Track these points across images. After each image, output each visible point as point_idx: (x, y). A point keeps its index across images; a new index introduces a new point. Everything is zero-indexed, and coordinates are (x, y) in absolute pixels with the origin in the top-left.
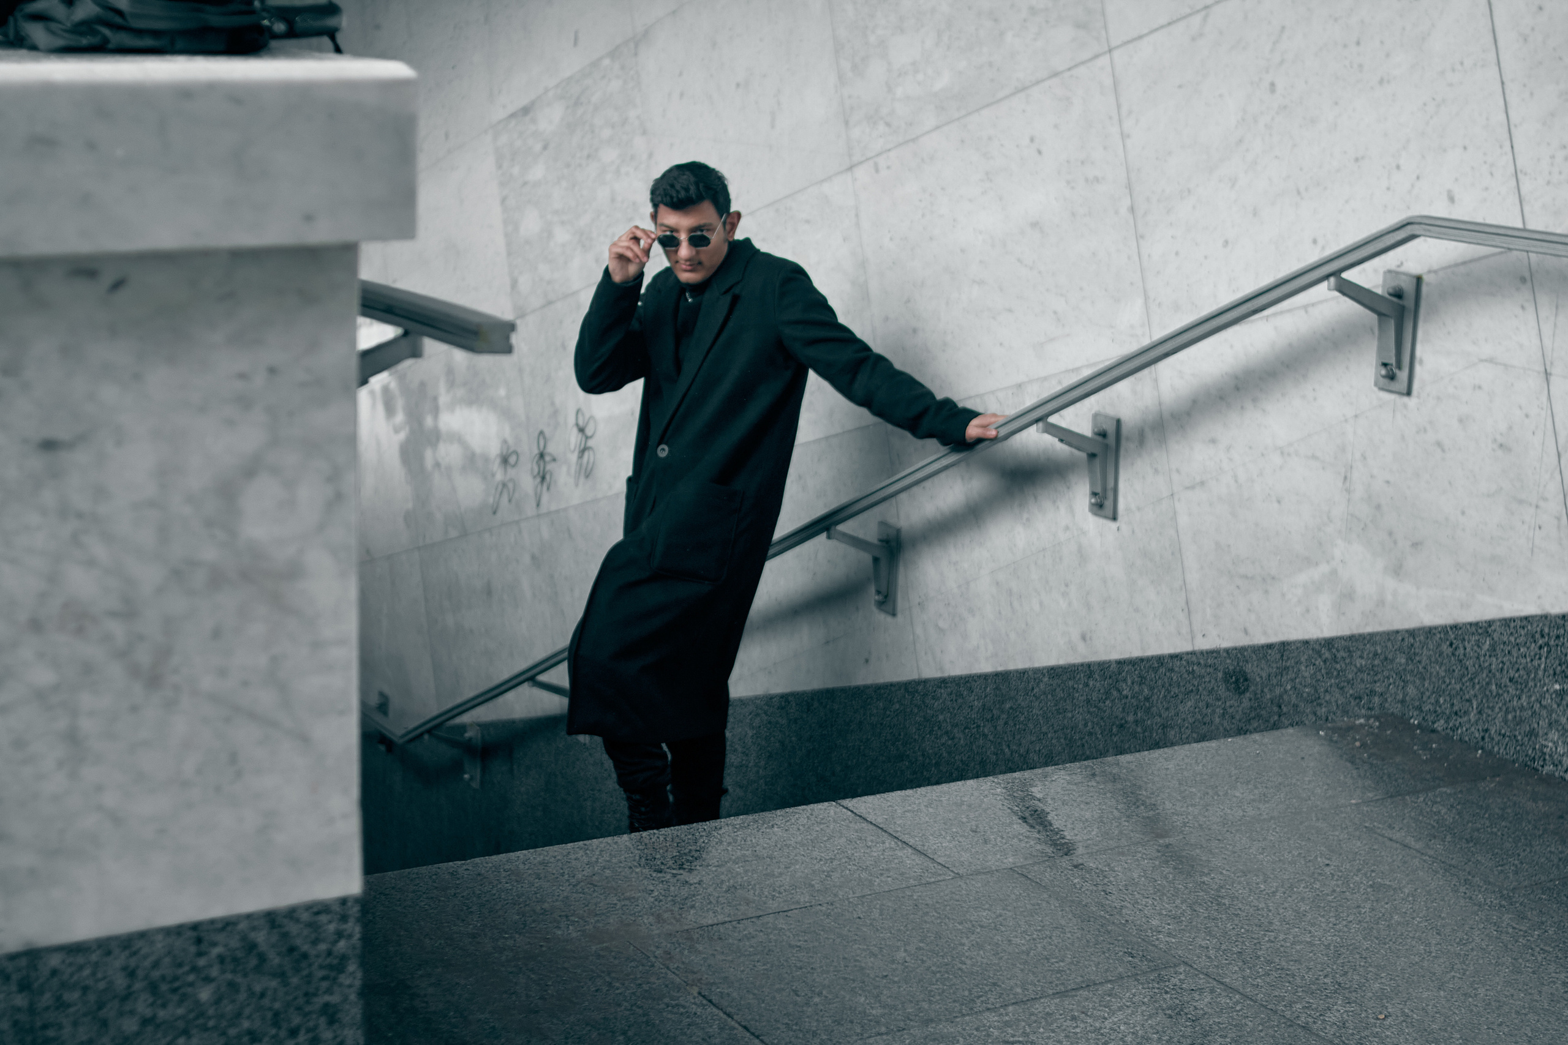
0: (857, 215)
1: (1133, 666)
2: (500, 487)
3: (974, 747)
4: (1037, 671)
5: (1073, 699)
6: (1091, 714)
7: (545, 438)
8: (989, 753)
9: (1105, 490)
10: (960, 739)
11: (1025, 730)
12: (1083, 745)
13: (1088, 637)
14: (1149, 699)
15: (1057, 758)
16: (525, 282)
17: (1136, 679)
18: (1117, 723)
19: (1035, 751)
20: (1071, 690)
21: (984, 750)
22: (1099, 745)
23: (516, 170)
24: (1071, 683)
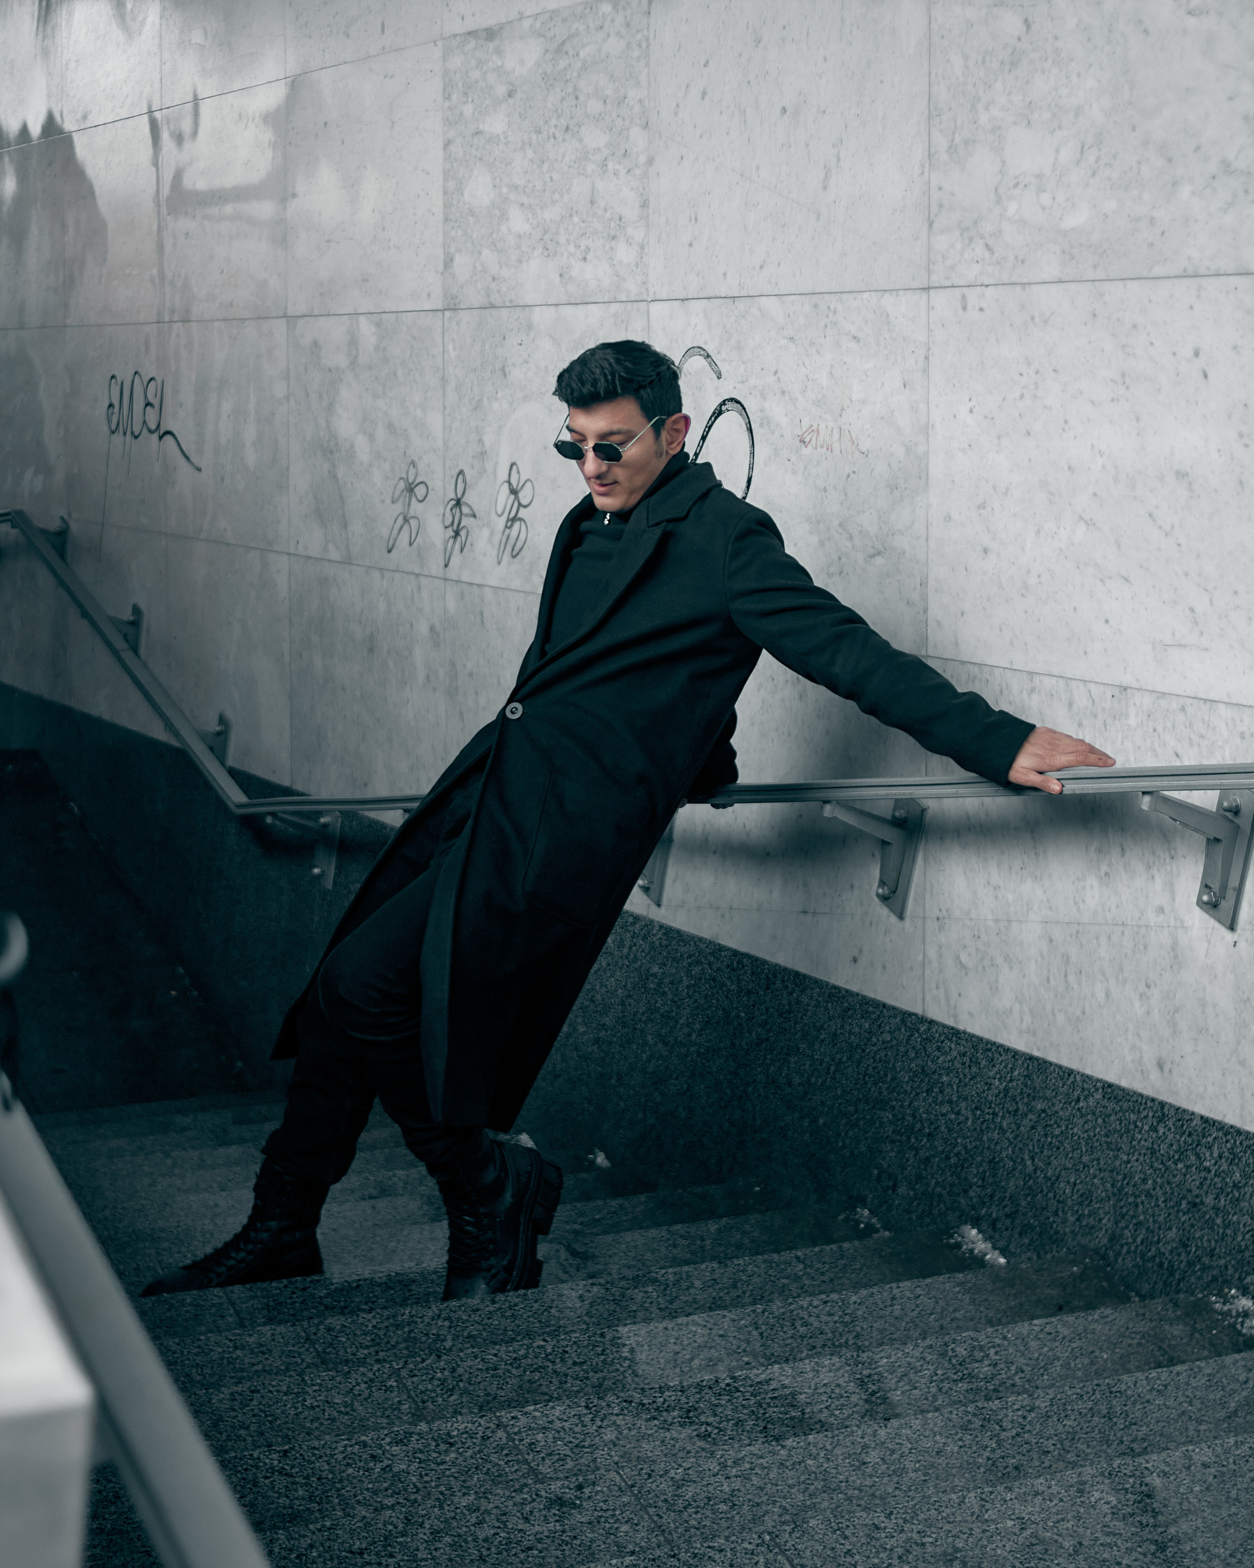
0: (927, 358)
1: (1226, 1135)
2: (400, 520)
3: (985, 1138)
4: (1087, 1078)
5: (1133, 1139)
6: (1155, 1170)
7: (464, 481)
8: (1004, 1154)
9: (1224, 887)
10: (967, 1119)
11: (1058, 1148)
12: (1137, 1206)
13: (1167, 1068)
14: (1240, 1188)
15: (1098, 1205)
16: (462, 264)
17: (1226, 1154)
18: (1190, 1199)
19: (1068, 1182)
20: (1132, 1127)
21: (998, 1148)
22: (1160, 1215)
23: (468, 110)
24: (1133, 1117)
